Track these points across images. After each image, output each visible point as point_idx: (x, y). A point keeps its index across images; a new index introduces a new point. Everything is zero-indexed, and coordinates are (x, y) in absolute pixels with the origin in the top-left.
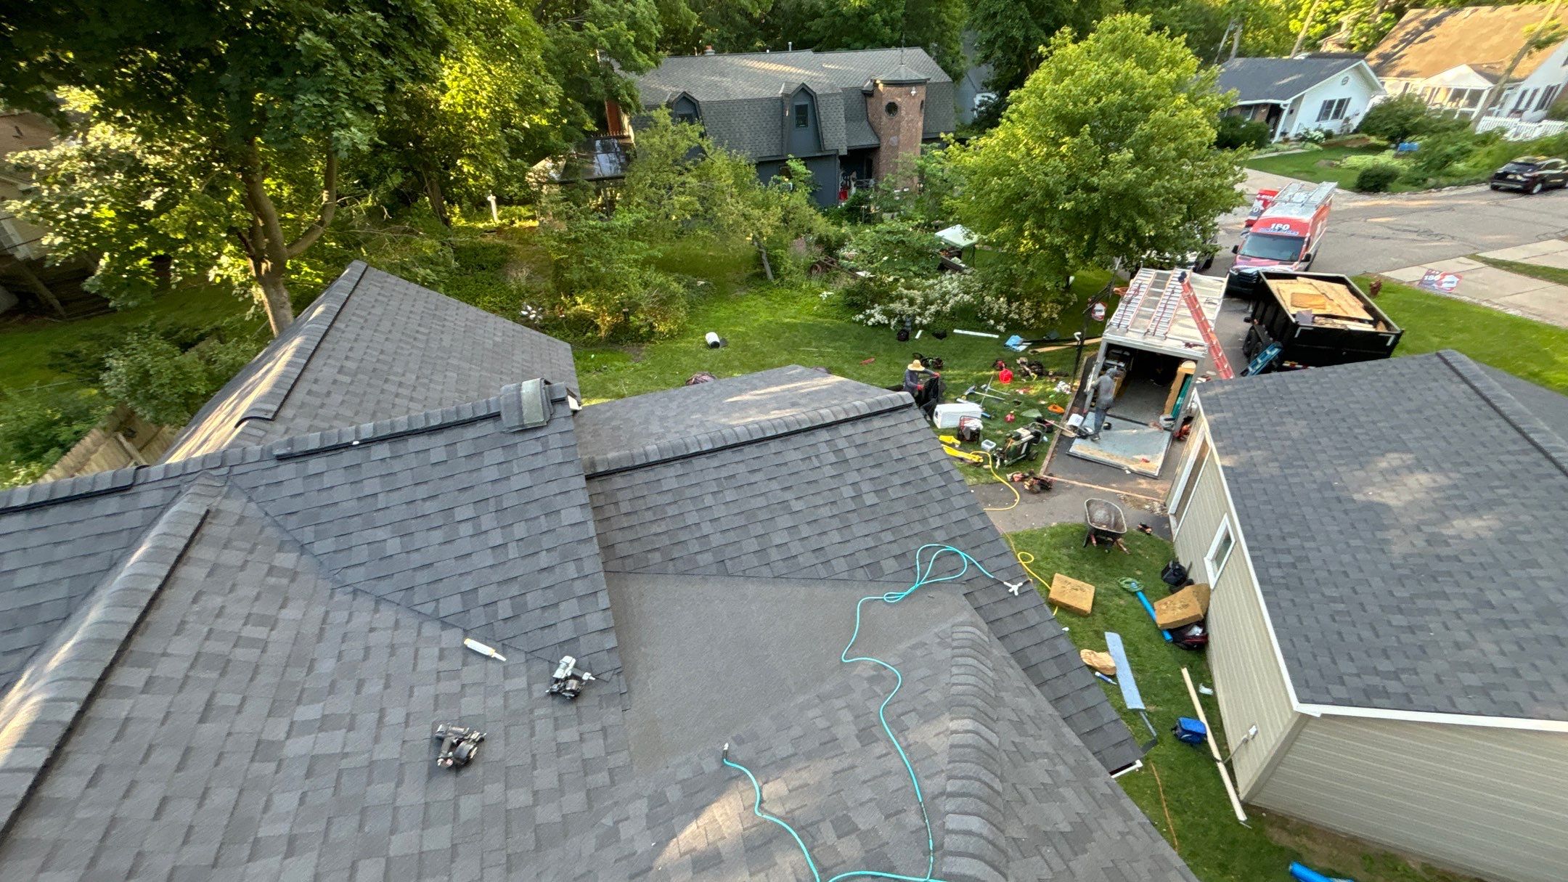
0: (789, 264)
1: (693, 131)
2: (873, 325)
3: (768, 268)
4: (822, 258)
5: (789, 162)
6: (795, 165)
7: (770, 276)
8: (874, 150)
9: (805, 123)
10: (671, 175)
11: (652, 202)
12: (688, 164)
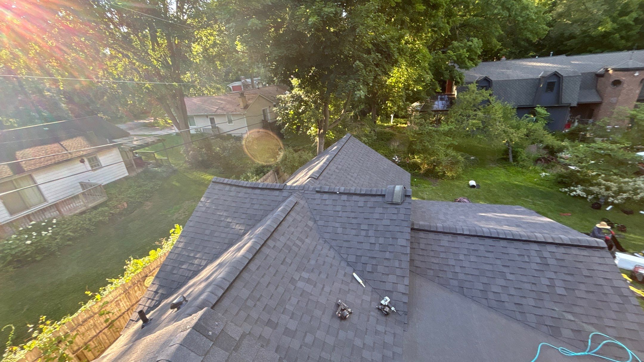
0: (524, 156)
1: (486, 94)
2: (574, 196)
3: (511, 156)
4: (546, 156)
5: (536, 109)
6: (541, 110)
7: (511, 160)
8: (597, 105)
9: (552, 90)
10: (471, 111)
11: (459, 121)
12: (480, 107)
